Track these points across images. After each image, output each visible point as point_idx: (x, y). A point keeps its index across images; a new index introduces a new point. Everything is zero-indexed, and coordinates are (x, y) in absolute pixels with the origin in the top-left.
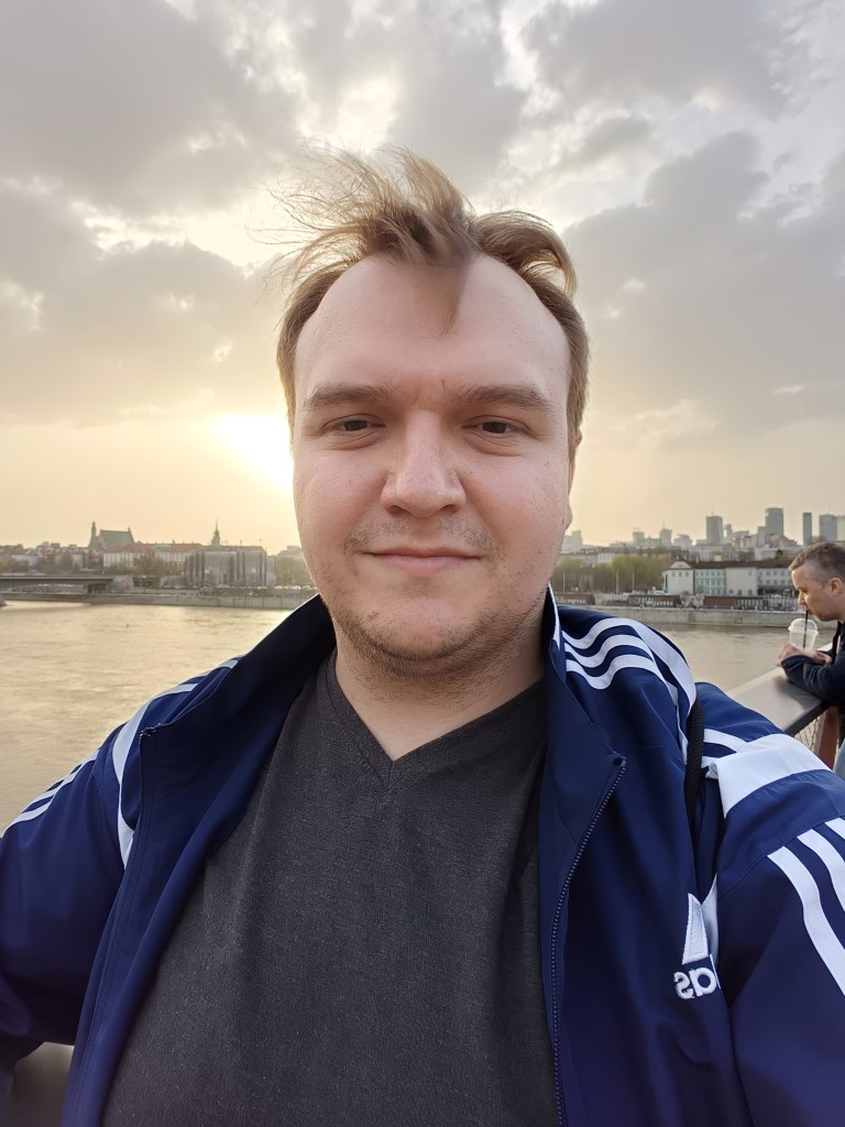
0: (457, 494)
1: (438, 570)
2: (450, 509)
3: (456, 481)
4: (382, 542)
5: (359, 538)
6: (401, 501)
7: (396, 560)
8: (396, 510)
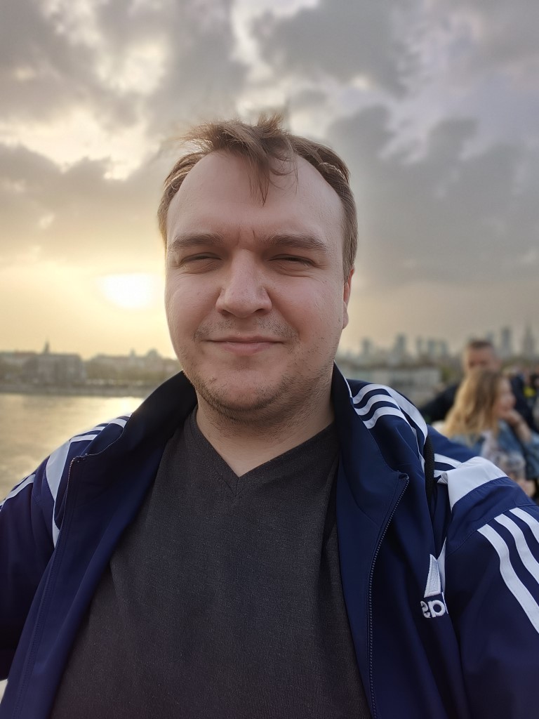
0: (266, 302)
1: (256, 351)
2: (261, 311)
3: (265, 294)
4: (217, 334)
5: (203, 331)
6: (227, 307)
7: (229, 345)
8: (226, 313)
